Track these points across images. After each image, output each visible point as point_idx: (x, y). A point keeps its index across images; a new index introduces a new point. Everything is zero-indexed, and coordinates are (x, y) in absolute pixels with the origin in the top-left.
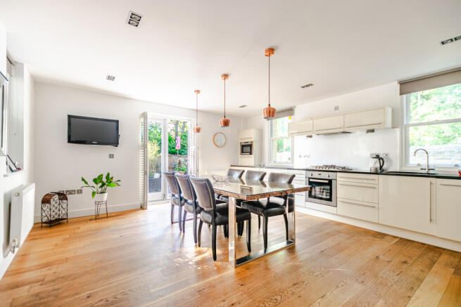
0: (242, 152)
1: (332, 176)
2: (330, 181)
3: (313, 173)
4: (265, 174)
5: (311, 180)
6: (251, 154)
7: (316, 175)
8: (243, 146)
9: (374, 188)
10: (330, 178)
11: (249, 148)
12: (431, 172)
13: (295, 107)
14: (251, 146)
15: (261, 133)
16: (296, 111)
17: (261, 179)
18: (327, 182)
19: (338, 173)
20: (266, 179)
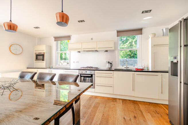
0: (37, 59)
1: (92, 72)
2: (92, 75)
3: (83, 71)
4: (55, 75)
5: (82, 75)
6: (43, 60)
7: (84, 72)
8: (37, 55)
9: (111, 77)
10: (92, 74)
11: (42, 56)
12: (128, 69)
13: (71, 36)
14: (43, 55)
15: (50, 48)
16: (72, 37)
17: (52, 79)
18: (90, 76)
19: (95, 71)
20: (56, 79)
